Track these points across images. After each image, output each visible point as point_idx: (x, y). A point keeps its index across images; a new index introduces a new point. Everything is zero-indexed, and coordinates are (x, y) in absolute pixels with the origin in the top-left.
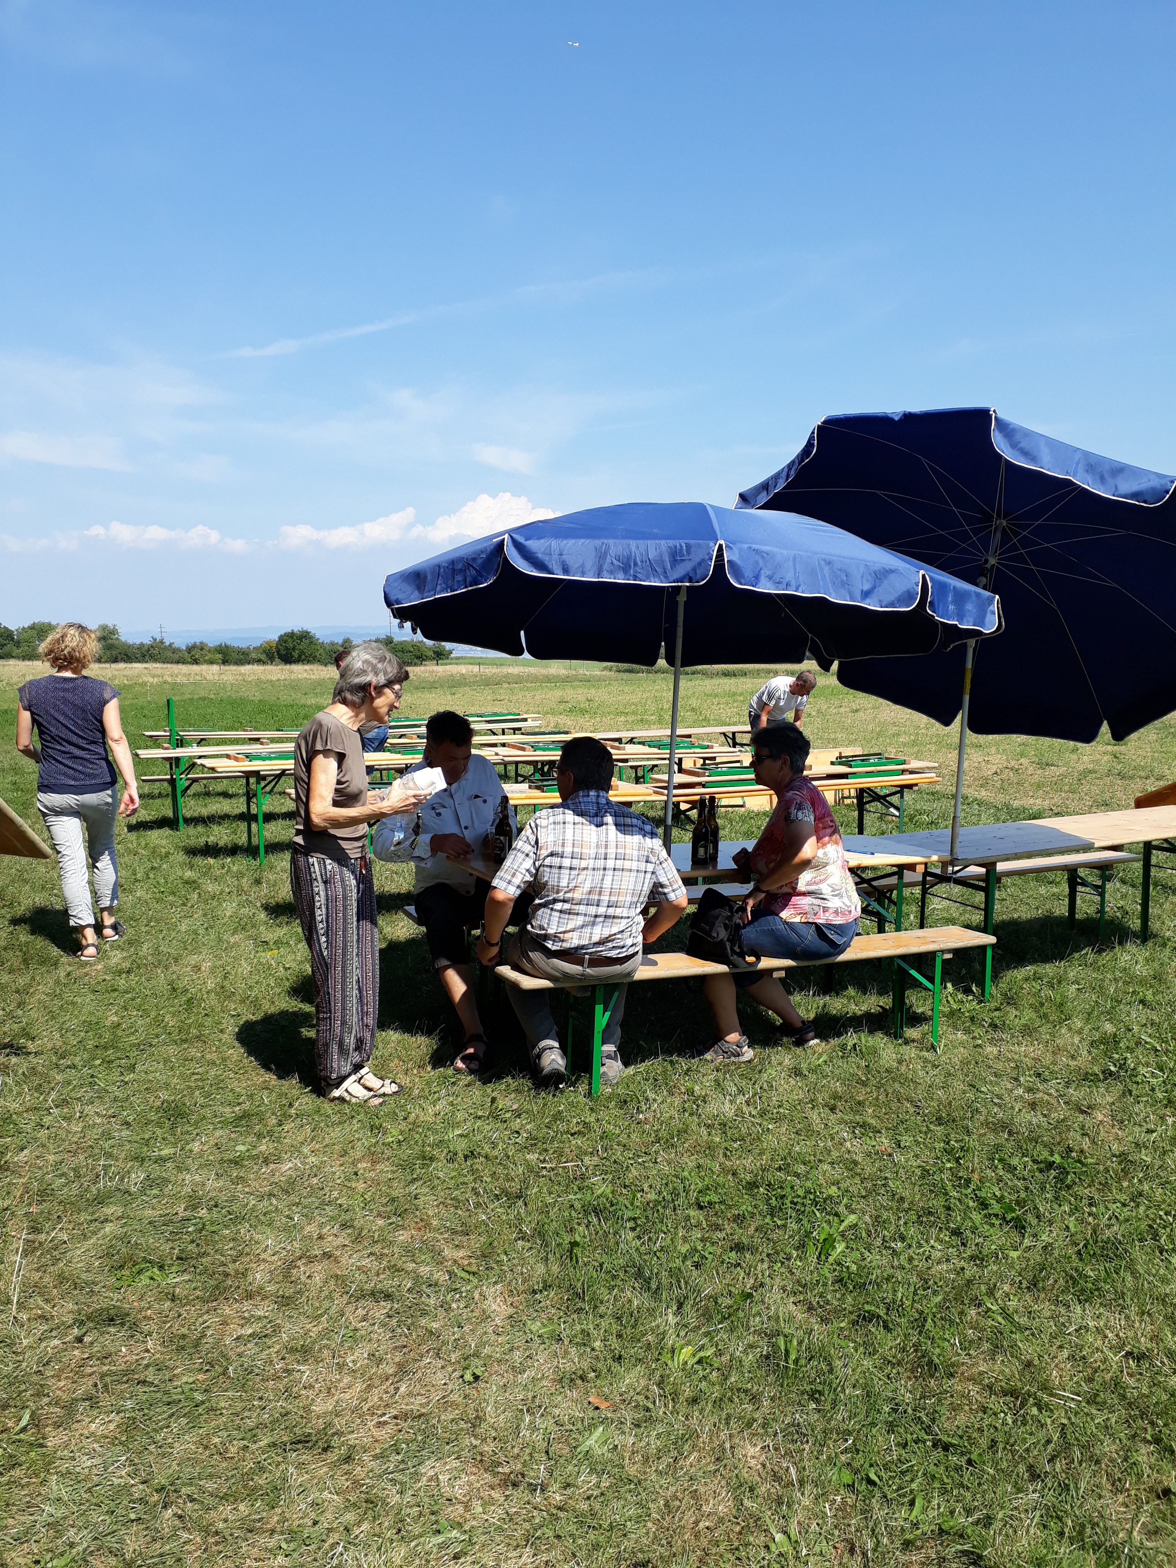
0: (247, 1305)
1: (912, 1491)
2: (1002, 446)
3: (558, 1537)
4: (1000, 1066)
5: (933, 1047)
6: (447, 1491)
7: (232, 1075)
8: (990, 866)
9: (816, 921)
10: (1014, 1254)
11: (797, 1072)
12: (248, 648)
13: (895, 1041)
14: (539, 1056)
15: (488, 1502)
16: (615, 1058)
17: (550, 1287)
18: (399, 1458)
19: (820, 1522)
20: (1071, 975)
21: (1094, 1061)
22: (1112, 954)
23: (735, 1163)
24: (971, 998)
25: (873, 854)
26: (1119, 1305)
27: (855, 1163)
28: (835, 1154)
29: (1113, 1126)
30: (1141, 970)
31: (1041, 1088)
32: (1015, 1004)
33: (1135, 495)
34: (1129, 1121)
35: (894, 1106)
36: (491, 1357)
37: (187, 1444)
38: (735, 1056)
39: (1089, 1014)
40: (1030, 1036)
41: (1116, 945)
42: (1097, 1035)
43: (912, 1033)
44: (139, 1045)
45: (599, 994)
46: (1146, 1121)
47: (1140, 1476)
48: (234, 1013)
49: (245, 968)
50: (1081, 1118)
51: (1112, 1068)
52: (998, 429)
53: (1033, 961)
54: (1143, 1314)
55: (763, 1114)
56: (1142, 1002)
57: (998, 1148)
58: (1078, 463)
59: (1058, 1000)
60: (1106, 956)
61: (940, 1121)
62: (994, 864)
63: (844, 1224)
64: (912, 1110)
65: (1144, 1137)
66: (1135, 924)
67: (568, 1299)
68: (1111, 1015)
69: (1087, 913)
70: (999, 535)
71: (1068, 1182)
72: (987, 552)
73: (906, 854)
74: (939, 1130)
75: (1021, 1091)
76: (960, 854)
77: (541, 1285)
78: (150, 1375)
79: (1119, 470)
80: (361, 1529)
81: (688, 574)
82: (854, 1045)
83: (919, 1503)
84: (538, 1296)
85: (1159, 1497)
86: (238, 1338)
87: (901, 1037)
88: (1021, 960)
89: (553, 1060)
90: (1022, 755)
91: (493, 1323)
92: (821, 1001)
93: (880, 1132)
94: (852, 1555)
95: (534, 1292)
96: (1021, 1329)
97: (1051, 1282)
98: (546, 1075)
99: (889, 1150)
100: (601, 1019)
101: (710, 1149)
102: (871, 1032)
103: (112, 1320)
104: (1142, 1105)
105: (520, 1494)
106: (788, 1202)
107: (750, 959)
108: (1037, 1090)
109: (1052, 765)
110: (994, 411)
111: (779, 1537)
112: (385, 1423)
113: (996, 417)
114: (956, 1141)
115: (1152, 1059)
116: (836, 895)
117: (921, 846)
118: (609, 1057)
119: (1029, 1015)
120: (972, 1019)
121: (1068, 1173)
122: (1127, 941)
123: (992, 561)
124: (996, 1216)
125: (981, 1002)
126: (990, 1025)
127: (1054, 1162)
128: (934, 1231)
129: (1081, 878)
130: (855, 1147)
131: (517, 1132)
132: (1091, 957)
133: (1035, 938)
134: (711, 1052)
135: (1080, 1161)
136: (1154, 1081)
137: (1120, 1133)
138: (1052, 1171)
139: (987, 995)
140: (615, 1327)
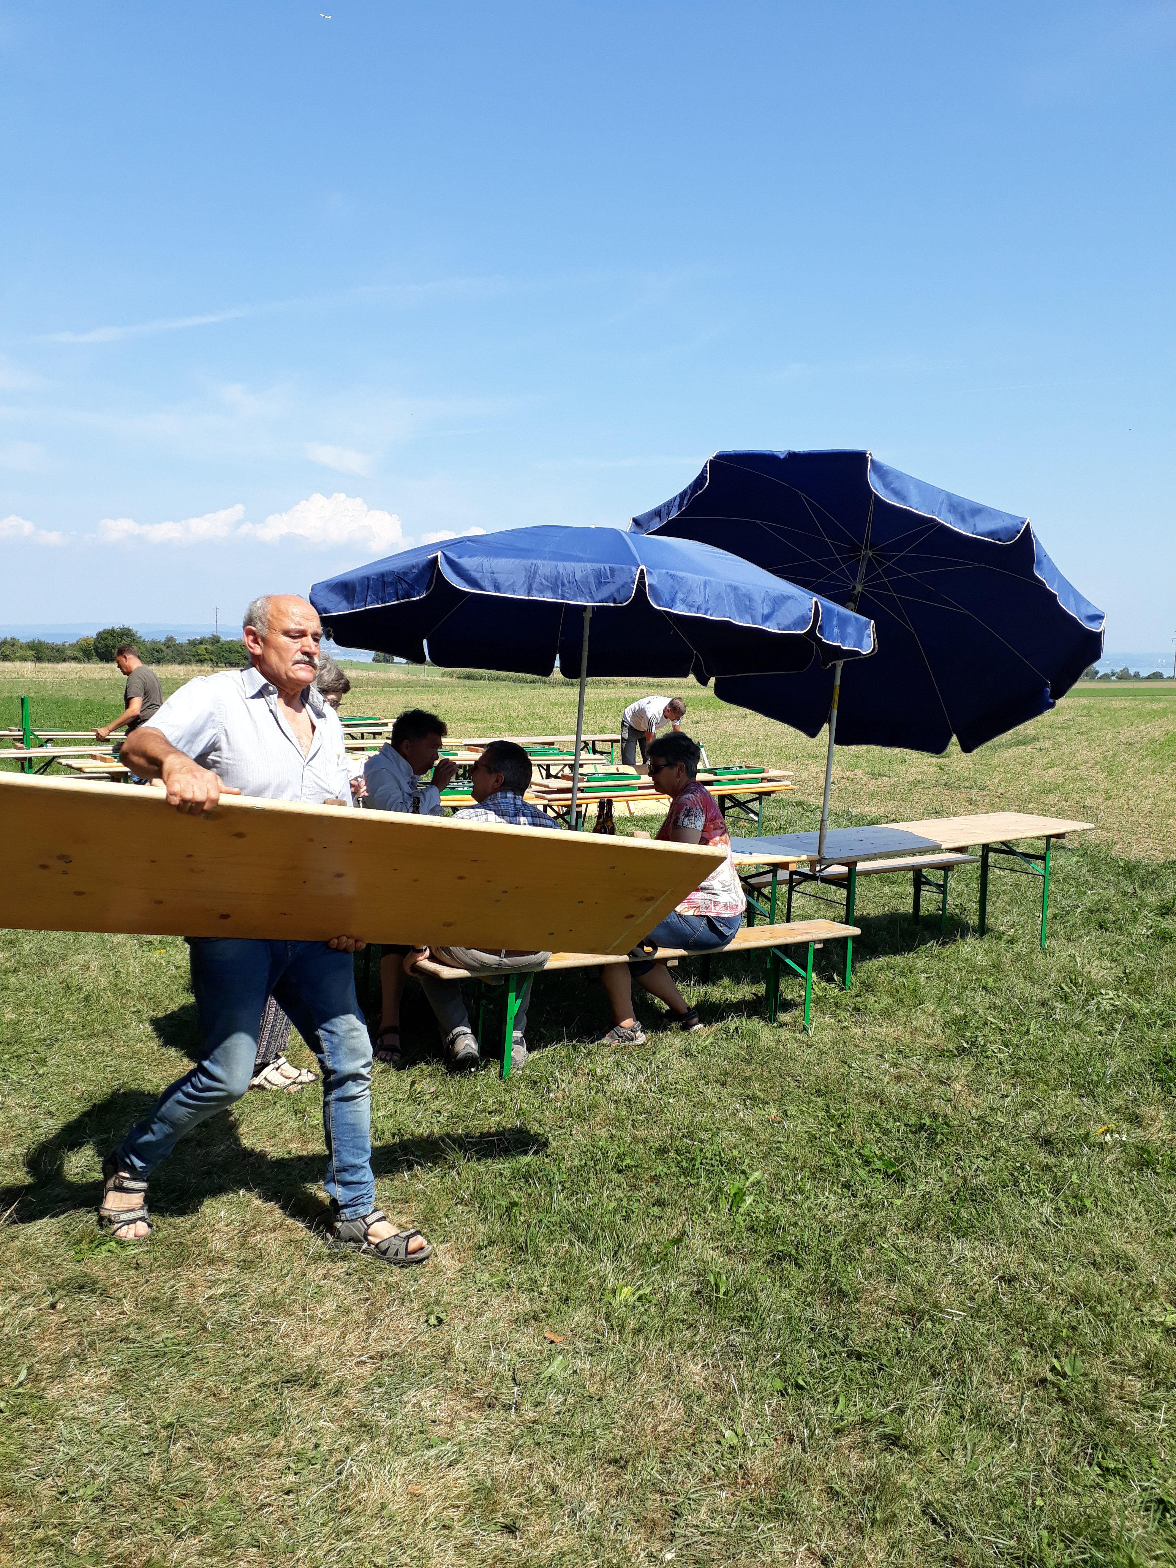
0: (210, 1271)
1: (834, 1392)
2: (877, 485)
3: (538, 1444)
4: (866, 1045)
5: (805, 1029)
6: (431, 1415)
7: (146, 1067)
8: (851, 865)
9: (708, 914)
10: (899, 1202)
11: (687, 1053)
12: (64, 645)
13: (770, 1025)
14: (453, 1042)
15: (469, 1422)
16: (521, 1043)
17: (494, 1242)
18: (383, 1390)
19: (761, 1420)
20: (920, 964)
21: (948, 1038)
22: (954, 947)
23: (641, 1133)
24: (833, 985)
25: (751, 853)
26: (990, 1239)
27: (751, 1130)
28: (731, 1123)
29: (970, 1094)
30: (981, 960)
31: (904, 1063)
32: (872, 991)
33: (991, 534)
34: (983, 1090)
35: (778, 1080)
36: (450, 1303)
37: (180, 1389)
38: (629, 1040)
39: (941, 998)
40: (889, 1019)
41: (958, 938)
42: (948, 1017)
43: (784, 1017)
44: (45, 1040)
45: (513, 983)
46: (997, 1090)
47: (1020, 1371)
48: (134, 1009)
49: (134, 967)
50: (943, 1087)
51: (965, 1045)
52: (874, 470)
53: (886, 953)
54: (1010, 1245)
55: (662, 1090)
56: (985, 988)
57: (873, 1115)
58: (942, 504)
59: (912, 988)
60: (948, 950)
61: (819, 1093)
62: (855, 863)
63: (750, 1180)
64: (793, 1084)
65: (998, 1103)
66: (973, 920)
67: (512, 1253)
68: (958, 999)
69: (928, 911)
70: (865, 563)
71: (937, 1141)
72: (855, 580)
73: (779, 854)
74: (820, 1101)
75: (887, 1066)
76: (827, 854)
77: (486, 1242)
78: (132, 1333)
79: (977, 511)
80: (361, 1448)
81: (612, 595)
82: (737, 1028)
83: (842, 1400)
84: (483, 1252)
85: (1037, 1386)
86: (209, 1298)
87: (775, 1021)
88: (874, 952)
89: (467, 1045)
90: (856, 766)
91: (445, 1276)
92: (702, 990)
93: (767, 1103)
94: (791, 1443)
95: (480, 1248)
96: (910, 1262)
97: (932, 1223)
98: (461, 1059)
99: (778, 1118)
100: (514, 1005)
101: (618, 1121)
102: (749, 1017)
103: (82, 1287)
104: (993, 1076)
105: (496, 1414)
106: (698, 1162)
107: (648, 949)
108: (901, 1065)
109: (884, 775)
110: (870, 454)
111: (728, 1433)
112: (363, 1363)
113: (871, 460)
114: (835, 1110)
115: (998, 1036)
116: (725, 891)
117: (791, 846)
118: (516, 1042)
119: (886, 1001)
120: (836, 1004)
121: (937, 1134)
122: (967, 935)
123: (859, 588)
124: (879, 1170)
125: (842, 989)
126: (854, 1009)
127: (924, 1124)
128: (828, 1185)
129: (925, 877)
130: (749, 1117)
131: (439, 1112)
132: (936, 949)
133: (885, 933)
134: (607, 1037)
135: (946, 1124)
136: (1001, 1056)
137: (976, 1100)
138: (923, 1133)
139: (848, 983)
140: (559, 1274)
